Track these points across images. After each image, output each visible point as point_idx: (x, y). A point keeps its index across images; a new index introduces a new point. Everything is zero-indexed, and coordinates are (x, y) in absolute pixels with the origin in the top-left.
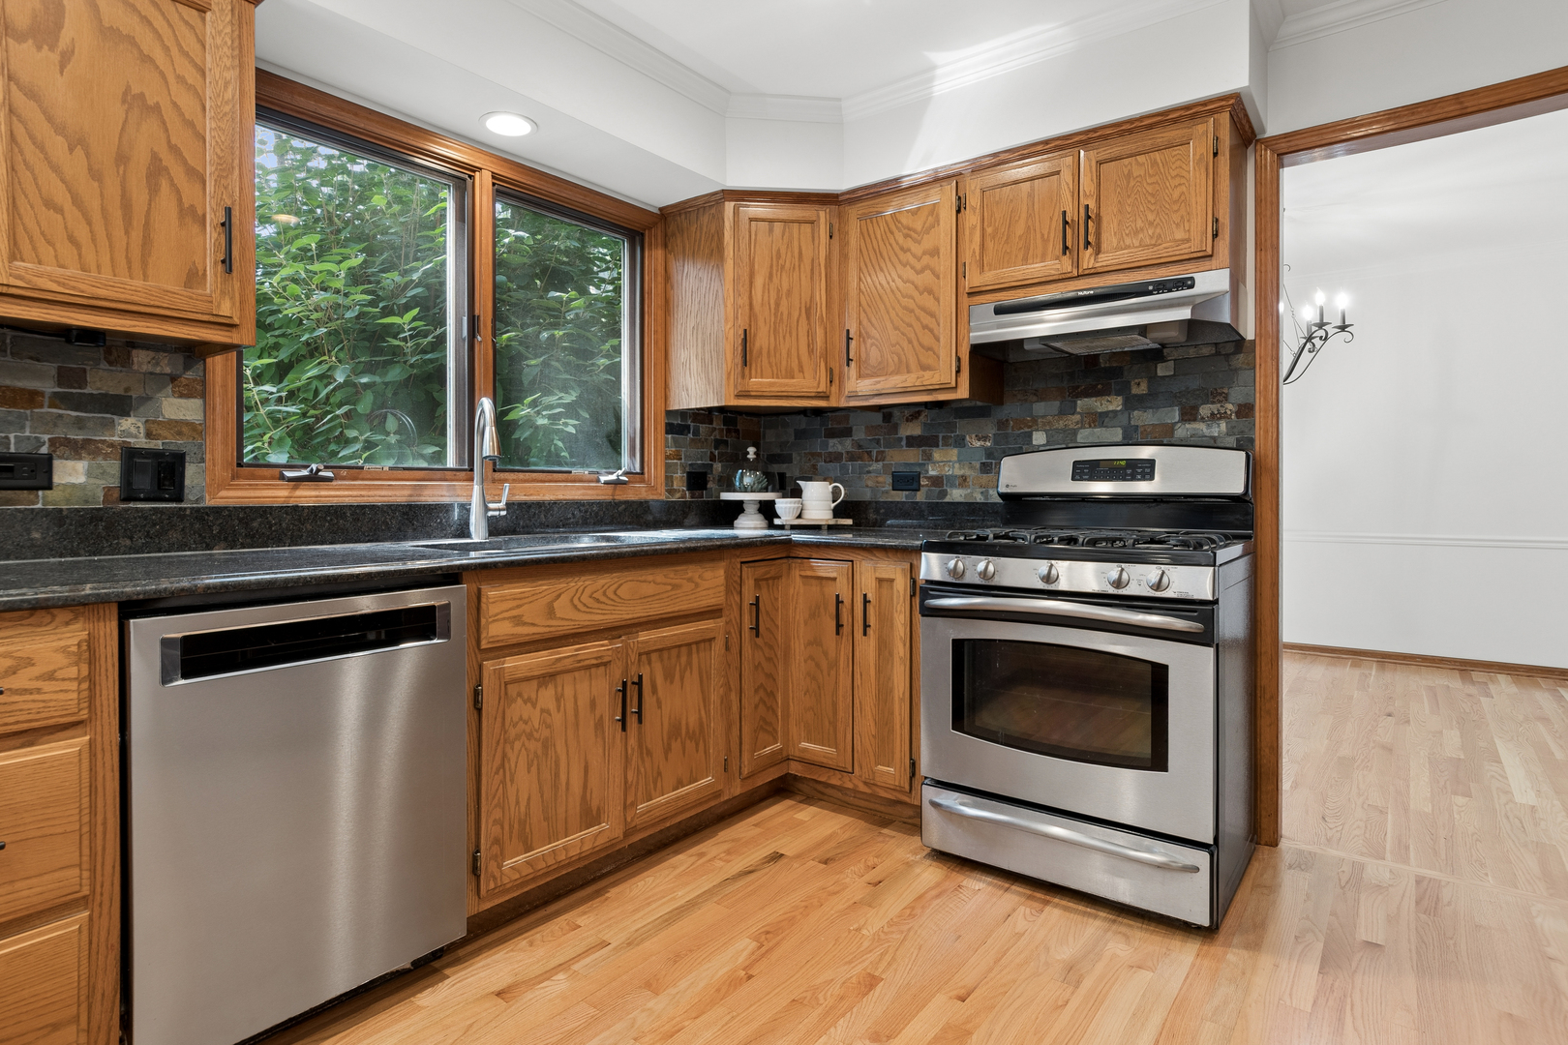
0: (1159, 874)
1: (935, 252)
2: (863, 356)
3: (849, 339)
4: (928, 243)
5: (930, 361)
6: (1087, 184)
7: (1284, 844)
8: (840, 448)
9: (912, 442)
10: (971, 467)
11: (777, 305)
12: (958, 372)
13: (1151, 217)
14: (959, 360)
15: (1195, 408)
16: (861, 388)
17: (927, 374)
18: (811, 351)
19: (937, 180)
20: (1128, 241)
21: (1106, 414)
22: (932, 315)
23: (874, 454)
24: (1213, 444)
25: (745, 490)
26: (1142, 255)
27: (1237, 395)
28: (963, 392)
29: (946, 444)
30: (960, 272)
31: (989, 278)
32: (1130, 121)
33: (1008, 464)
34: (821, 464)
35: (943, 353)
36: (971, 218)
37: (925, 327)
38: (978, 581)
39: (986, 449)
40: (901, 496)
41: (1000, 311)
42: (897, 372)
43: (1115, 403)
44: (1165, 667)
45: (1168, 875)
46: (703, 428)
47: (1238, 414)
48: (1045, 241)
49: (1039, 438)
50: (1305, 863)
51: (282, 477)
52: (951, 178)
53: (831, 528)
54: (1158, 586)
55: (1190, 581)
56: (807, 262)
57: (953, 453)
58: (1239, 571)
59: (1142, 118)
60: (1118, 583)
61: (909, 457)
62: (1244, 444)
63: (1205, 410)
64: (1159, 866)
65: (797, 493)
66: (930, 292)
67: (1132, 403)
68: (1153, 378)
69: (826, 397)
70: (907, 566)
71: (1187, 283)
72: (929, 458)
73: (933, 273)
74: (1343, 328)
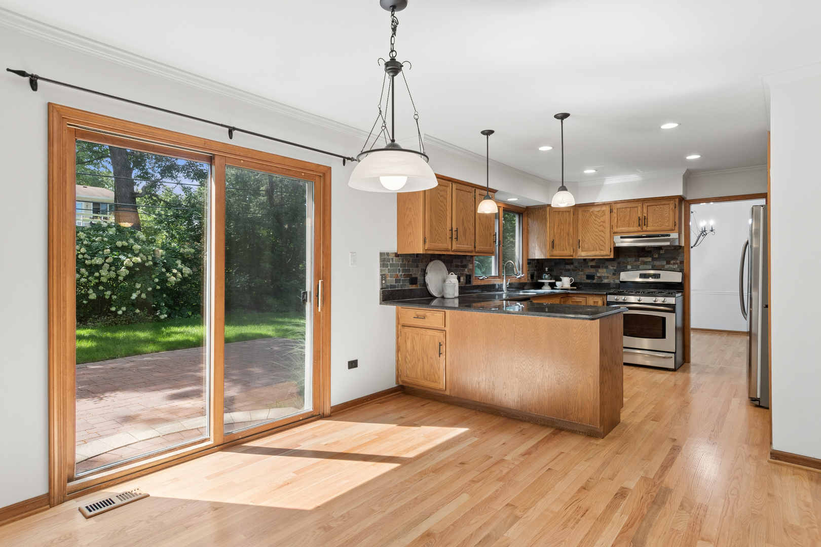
0: (664, 359)
1: (604, 222)
2: (583, 246)
3: (579, 242)
4: (602, 219)
5: (603, 248)
6: (645, 211)
7: (691, 363)
8: (569, 268)
9: (592, 267)
10: (610, 274)
11: (560, 233)
12: (610, 251)
13: (660, 220)
14: (611, 249)
15: (670, 261)
16: (582, 254)
17: (602, 252)
18: (569, 244)
19: (604, 204)
20: (655, 225)
21: (647, 262)
22: (603, 237)
23: (581, 270)
24: (674, 270)
25: (546, 279)
26: (658, 228)
27: (680, 259)
28: (612, 256)
29: (602, 268)
30: (611, 227)
31: (619, 229)
32: (655, 198)
33: (622, 274)
34: (563, 272)
35: (607, 247)
36: (615, 215)
37: (601, 240)
38: (622, 301)
39: (614, 269)
40: (589, 281)
41: (621, 237)
42: (593, 251)
43: (649, 259)
44: (665, 318)
45: (666, 359)
46: (533, 262)
47: (680, 263)
48: (634, 222)
49: (629, 267)
50: (695, 365)
51: (479, 279)
52: (609, 204)
53: (571, 290)
54: (664, 302)
55: (671, 300)
56: (568, 221)
57: (605, 270)
58: (680, 299)
59: (658, 197)
60: (655, 301)
61: (592, 271)
62: (681, 271)
63: (672, 262)
64: (664, 358)
65: (560, 280)
66: (603, 231)
67: (654, 259)
68: (659, 254)
69: (572, 256)
70: (602, 298)
71: (669, 235)
72: (597, 271)
73: (603, 226)
74: (712, 231)
